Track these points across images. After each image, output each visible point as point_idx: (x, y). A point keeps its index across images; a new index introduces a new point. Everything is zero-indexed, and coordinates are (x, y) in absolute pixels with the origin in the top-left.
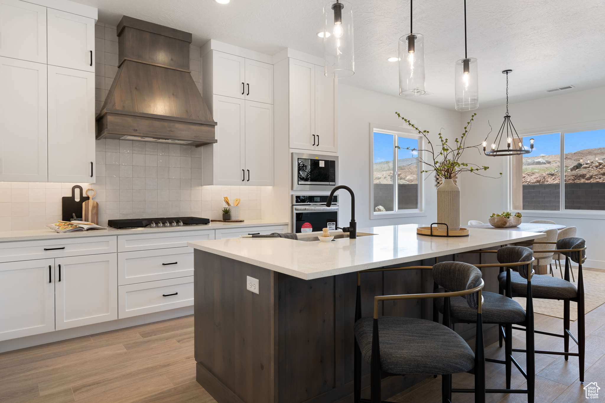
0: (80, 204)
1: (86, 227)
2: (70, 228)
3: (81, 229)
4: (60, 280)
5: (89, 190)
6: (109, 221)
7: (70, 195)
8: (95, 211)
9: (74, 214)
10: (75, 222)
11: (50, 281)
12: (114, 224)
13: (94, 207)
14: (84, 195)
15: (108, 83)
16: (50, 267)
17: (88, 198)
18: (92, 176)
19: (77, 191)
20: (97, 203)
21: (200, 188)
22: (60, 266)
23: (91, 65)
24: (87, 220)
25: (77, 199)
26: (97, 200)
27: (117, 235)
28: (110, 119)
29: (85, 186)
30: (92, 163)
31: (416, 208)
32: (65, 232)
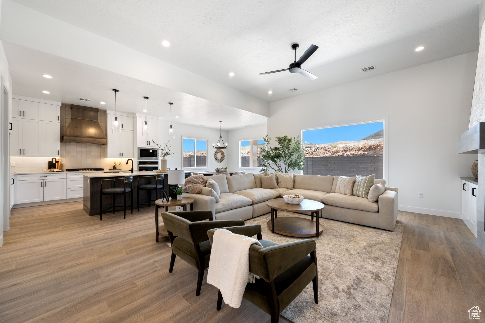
0: (55, 164)
1: (56, 171)
2: (50, 171)
3: (54, 171)
4: (45, 186)
5: (59, 159)
6: (66, 169)
7: (51, 161)
8: (61, 166)
9: (53, 167)
10: (52, 169)
11: (42, 186)
12: (68, 170)
13: (60, 165)
14: (57, 161)
15: (67, 124)
16: (42, 182)
17: (58, 162)
18: (59, 155)
19: (54, 160)
20: (62, 163)
21: (104, 159)
22: (45, 182)
23: (59, 120)
24: (58, 169)
25: (54, 162)
26: (62, 162)
27: (67, 173)
28: (64, 137)
29: (57, 158)
30: (59, 151)
31: (206, 166)
32: (48, 172)
